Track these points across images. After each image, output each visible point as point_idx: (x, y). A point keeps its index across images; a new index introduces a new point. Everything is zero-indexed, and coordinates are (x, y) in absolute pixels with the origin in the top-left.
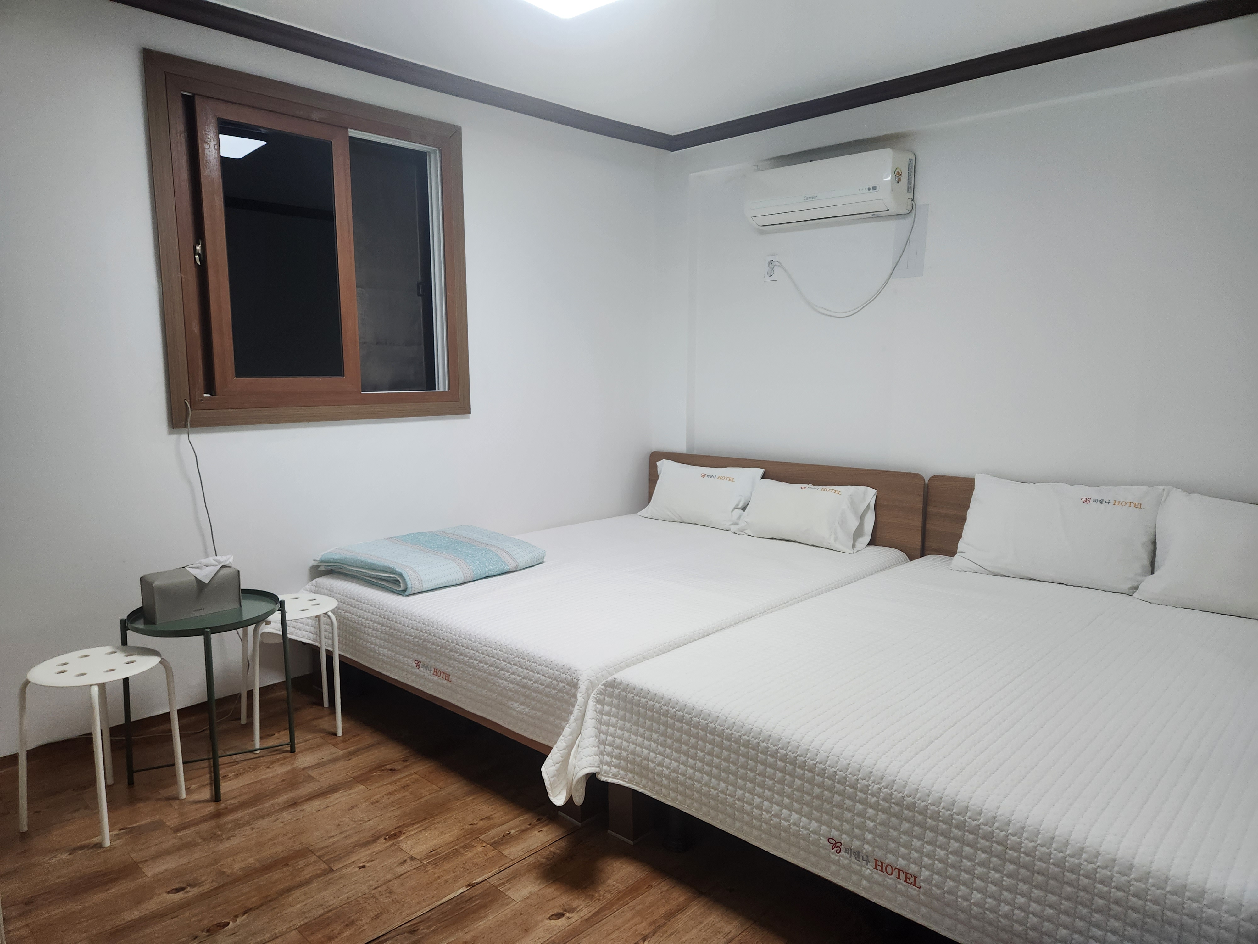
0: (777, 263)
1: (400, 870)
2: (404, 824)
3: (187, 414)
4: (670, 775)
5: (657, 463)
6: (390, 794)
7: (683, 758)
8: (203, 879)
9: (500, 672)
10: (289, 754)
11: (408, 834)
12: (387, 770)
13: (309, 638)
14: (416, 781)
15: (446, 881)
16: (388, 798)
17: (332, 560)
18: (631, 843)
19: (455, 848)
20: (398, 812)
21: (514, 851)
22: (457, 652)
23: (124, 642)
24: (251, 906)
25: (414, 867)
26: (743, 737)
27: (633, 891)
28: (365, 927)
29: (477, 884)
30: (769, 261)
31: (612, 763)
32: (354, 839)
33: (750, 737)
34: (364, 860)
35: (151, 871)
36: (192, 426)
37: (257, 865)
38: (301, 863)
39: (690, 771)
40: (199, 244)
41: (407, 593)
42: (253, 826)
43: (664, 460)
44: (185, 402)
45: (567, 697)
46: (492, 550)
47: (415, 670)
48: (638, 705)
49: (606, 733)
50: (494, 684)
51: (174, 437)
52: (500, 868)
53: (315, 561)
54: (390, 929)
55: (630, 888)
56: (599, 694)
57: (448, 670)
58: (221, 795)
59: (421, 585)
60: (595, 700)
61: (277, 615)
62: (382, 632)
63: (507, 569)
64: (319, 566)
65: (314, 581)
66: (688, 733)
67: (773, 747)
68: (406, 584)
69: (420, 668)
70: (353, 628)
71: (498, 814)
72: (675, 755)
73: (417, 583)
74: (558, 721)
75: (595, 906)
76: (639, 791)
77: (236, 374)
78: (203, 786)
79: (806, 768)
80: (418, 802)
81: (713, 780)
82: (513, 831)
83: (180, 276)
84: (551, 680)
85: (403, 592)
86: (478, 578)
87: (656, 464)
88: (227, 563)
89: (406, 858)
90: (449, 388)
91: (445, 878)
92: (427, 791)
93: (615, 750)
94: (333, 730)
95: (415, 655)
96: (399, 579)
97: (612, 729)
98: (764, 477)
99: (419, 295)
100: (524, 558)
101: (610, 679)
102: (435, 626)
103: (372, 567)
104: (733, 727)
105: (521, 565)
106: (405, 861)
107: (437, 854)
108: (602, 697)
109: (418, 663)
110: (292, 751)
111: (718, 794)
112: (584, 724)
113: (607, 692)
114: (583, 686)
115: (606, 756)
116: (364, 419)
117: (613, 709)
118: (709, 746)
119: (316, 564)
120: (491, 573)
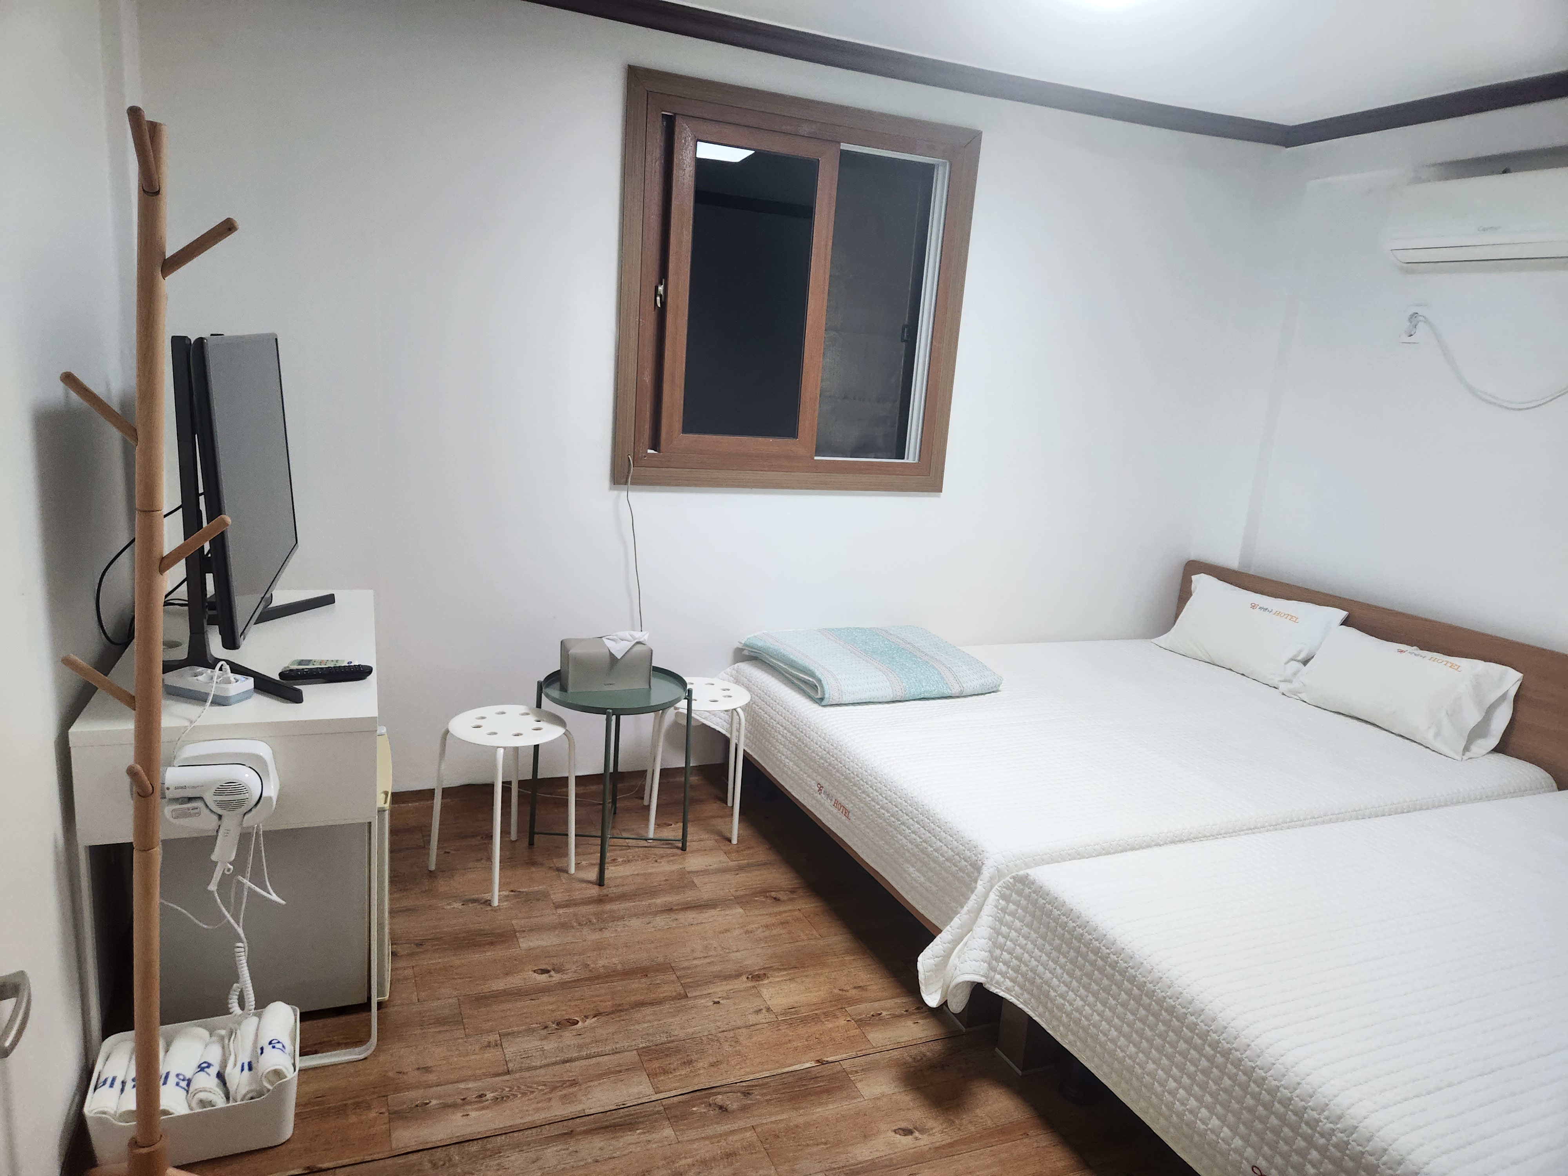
0: (1422, 318)
1: (752, 1019)
2: (771, 967)
3: (629, 472)
4: (1072, 1013)
5: (1193, 577)
6: (767, 926)
7: (1091, 999)
8: (567, 966)
9: (901, 826)
10: (679, 852)
11: (771, 979)
12: (771, 897)
13: (722, 727)
14: (797, 920)
15: (796, 1049)
16: (764, 932)
17: (756, 647)
18: (1019, 1072)
19: (816, 1012)
20: (770, 951)
21: (879, 1037)
22: (860, 789)
23: (539, 705)
24: (602, 1011)
25: (767, 1021)
26: (1168, 1000)
27: (1003, 1132)
28: (701, 1072)
29: (828, 1062)
30: (1411, 313)
31: (1008, 975)
32: (716, 968)
33: (1177, 1002)
34: (719, 996)
35: (526, 943)
36: (632, 484)
37: (619, 967)
38: (660, 978)
39: (1096, 1017)
40: (662, 284)
41: (824, 703)
42: (626, 922)
43: (1202, 575)
44: (629, 458)
45: (967, 879)
46: (935, 666)
47: (816, 795)
48: (1049, 916)
49: (1006, 937)
50: (893, 838)
51: (615, 493)
52: (858, 1053)
53: (740, 643)
54: (724, 1082)
55: (1000, 1128)
56: (1005, 887)
57: (849, 806)
58: (605, 880)
59: (840, 696)
60: (999, 894)
61: (683, 704)
62: (790, 742)
63: (947, 692)
64: (743, 650)
65: (736, 665)
66: (1101, 971)
67: (1204, 1027)
68: (823, 692)
69: (822, 794)
70: (764, 729)
71: (875, 987)
72: (1082, 991)
73: (836, 694)
74: (953, 904)
75: (955, 1136)
76: (1034, 1018)
77: (683, 430)
78: (593, 864)
79: (1241, 1068)
80: (792, 945)
81: (1122, 1039)
82: (884, 1013)
83: (637, 320)
84: (953, 854)
85: (820, 701)
86: (911, 698)
87: (1191, 579)
88: (641, 640)
89: (762, 1007)
90: (919, 460)
91: (795, 1044)
92: (806, 935)
93: (1013, 960)
94: (729, 835)
95: (819, 777)
96: (817, 685)
97: (1013, 934)
98: (1346, 622)
99: (902, 340)
100: (972, 683)
101: (1022, 873)
102: (843, 752)
103: (792, 664)
104: (1158, 983)
105: (968, 691)
106: (760, 1010)
107: (796, 1013)
108: (1008, 892)
109: (821, 788)
110: (683, 849)
111: (1124, 1057)
112: (979, 919)
113: (1016, 887)
114: (986, 873)
115: (1001, 964)
116: (813, 489)
117: (1020, 911)
118: (1124, 996)
119: (740, 646)
120: (927, 695)
